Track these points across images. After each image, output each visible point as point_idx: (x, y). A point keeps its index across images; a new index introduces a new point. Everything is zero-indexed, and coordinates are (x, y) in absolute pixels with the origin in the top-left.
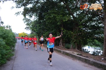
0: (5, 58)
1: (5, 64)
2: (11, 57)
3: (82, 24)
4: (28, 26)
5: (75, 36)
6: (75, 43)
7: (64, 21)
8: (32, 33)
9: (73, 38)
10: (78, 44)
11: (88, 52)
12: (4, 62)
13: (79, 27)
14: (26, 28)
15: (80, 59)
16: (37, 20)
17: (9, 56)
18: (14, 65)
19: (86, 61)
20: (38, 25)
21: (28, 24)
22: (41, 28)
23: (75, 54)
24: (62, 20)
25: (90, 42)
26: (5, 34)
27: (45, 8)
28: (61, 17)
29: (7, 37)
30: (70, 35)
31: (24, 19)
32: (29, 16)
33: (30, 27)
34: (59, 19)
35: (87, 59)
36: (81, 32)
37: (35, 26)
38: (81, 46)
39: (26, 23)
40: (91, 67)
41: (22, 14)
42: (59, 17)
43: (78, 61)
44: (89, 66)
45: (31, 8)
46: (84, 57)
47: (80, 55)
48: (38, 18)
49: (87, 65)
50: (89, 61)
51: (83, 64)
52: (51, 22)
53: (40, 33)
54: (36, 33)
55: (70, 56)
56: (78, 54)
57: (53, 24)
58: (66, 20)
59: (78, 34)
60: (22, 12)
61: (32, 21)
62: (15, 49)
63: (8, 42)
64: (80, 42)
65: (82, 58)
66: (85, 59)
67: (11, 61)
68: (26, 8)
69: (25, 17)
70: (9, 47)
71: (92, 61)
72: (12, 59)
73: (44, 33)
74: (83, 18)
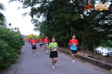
0: (9, 61)
1: (8, 68)
2: (16, 60)
3: (93, 23)
4: (36, 28)
5: (85, 36)
6: (86, 43)
7: (73, 20)
8: (40, 35)
9: (84, 39)
10: (89, 46)
11: (101, 54)
12: (7, 66)
13: (90, 26)
14: (34, 29)
15: (90, 61)
16: (45, 20)
17: (14, 59)
18: (18, 69)
19: (97, 64)
20: (46, 26)
21: (36, 25)
22: (49, 29)
23: (86, 55)
24: (71, 20)
25: (102, 42)
26: (9, 35)
27: (54, 8)
28: (70, 16)
29: (12, 39)
30: (80, 35)
31: (32, 21)
32: (37, 16)
33: (39, 28)
34: (68, 18)
35: (98, 62)
36: (92, 31)
37: (43, 27)
38: (93, 47)
39: (34, 24)
40: (102, 70)
41: (30, 15)
42: (68, 16)
43: (88, 64)
44: (100, 69)
45: (39, 8)
46: (96, 59)
47: (90, 57)
48: (46, 18)
49: (98, 68)
50: (101, 63)
51: (94, 66)
52: (60, 22)
53: (49, 34)
54: (45, 34)
55: (79, 58)
56: (89, 56)
57: (62, 24)
58: (76, 19)
59: (89, 34)
60: (29, 13)
61: (41, 22)
62: (21, 52)
63: (13, 44)
64: (91, 42)
65: (93, 61)
66: (96, 61)
67: (15, 64)
68: (34, 8)
69: (33, 18)
70: (13, 50)
71: (104, 64)
72: (17, 63)
73: (53, 34)
74: (94, 17)
